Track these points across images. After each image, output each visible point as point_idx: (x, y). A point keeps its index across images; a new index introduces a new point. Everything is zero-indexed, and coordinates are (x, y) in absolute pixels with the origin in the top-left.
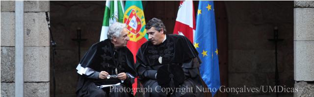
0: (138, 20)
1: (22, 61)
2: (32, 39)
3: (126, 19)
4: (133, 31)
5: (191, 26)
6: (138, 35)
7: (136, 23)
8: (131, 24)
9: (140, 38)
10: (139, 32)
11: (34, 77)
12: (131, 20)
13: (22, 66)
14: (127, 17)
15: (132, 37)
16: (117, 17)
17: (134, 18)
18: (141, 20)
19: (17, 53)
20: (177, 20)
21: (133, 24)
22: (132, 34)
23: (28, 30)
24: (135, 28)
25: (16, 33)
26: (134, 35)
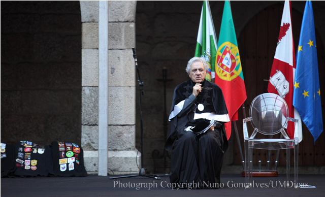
0: (232, 57)
1: (106, 102)
2: (116, 79)
3: (219, 56)
4: (227, 69)
5: (291, 64)
6: (232, 74)
7: (230, 61)
8: (225, 62)
9: (234, 77)
10: (234, 71)
11: (119, 120)
12: (224, 57)
13: (106, 108)
14: (221, 54)
15: (225, 75)
16: (209, 54)
17: (228, 56)
18: (236, 58)
19: (100, 94)
20: (276, 57)
21: (227, 62)
22: (226, 72)
23: (112, 68)
24: (229, 67)
25: (100, 72)
26: (228, 74)
